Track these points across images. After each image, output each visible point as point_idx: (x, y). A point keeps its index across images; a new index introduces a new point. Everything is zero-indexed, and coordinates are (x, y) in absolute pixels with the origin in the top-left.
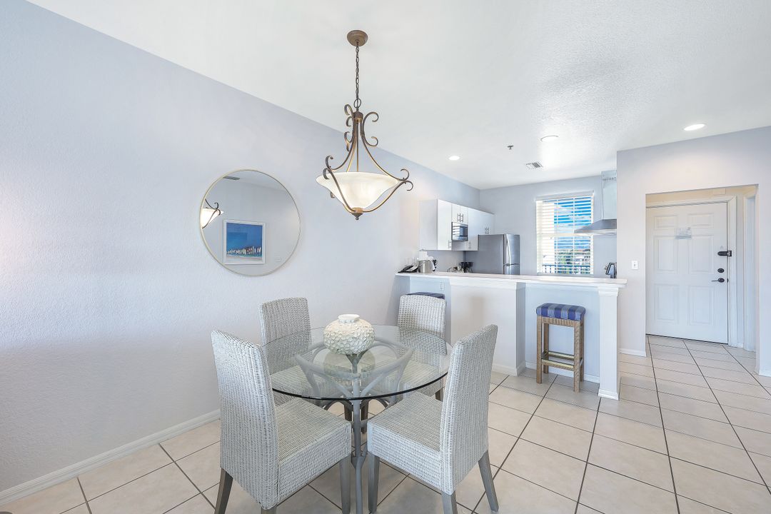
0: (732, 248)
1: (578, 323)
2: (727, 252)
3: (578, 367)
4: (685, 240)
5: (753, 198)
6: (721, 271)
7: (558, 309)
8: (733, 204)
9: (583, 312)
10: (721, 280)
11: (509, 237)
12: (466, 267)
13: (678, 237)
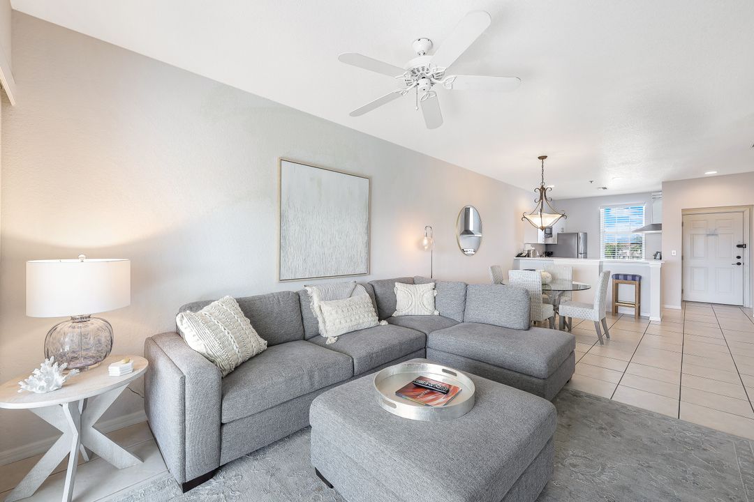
0: (747, 242)
1: (637, 283)
2: (743, 245)
3: (637, 307)
4: (713, 237)
6: (739, 257)
7: (625, 277)
8: (746, 213)
9: (640, 278)
10: (739, 264)
11: (581, 234)
12: (549, 254)
13: (708, 235)
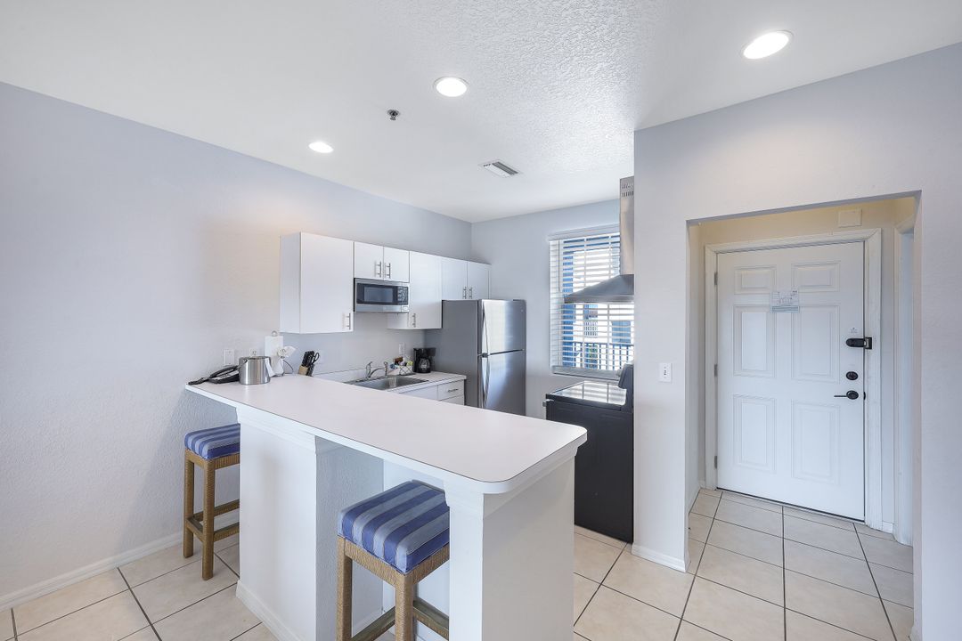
0: (874, 332)
2: (863, 340)
4: (788, 314)
5: (910, 231)
6: (852, 376)
8: (874, 243)
10: (853, 395)
13: (775, 309)
